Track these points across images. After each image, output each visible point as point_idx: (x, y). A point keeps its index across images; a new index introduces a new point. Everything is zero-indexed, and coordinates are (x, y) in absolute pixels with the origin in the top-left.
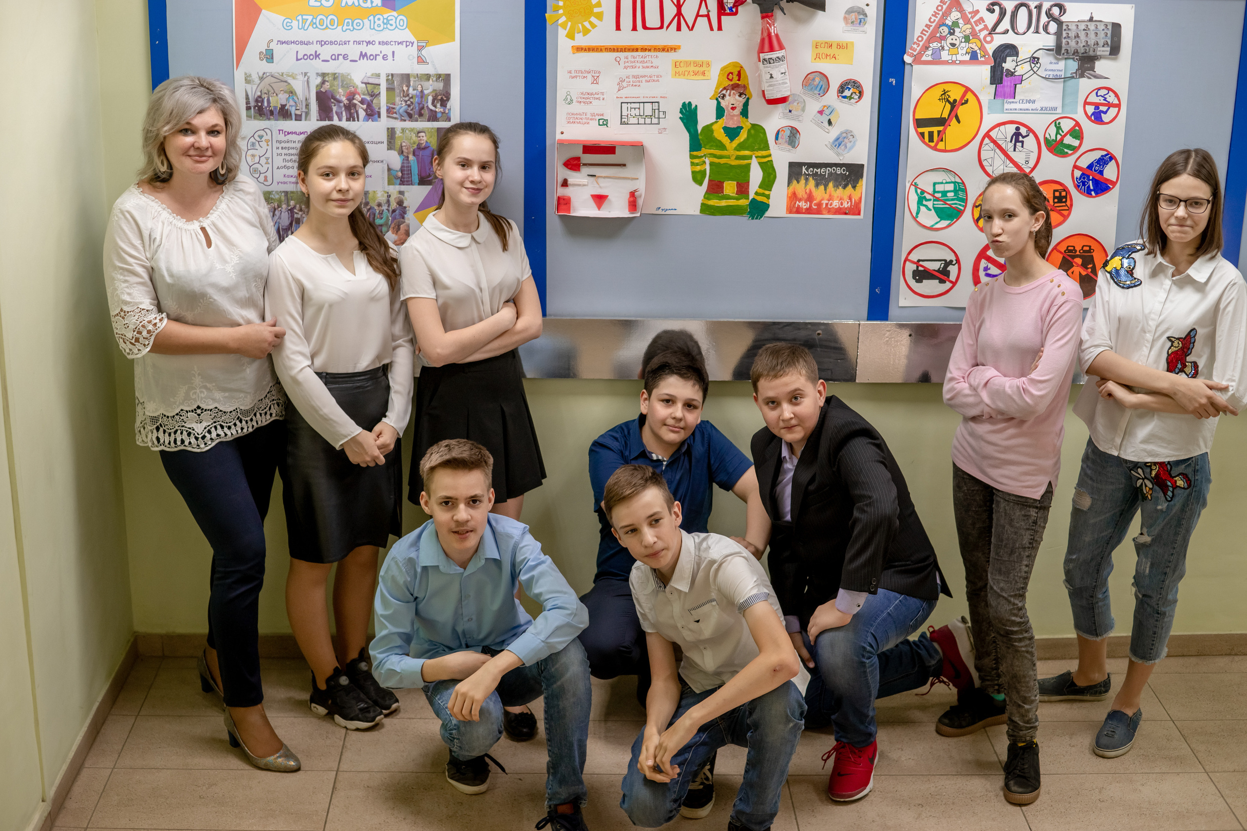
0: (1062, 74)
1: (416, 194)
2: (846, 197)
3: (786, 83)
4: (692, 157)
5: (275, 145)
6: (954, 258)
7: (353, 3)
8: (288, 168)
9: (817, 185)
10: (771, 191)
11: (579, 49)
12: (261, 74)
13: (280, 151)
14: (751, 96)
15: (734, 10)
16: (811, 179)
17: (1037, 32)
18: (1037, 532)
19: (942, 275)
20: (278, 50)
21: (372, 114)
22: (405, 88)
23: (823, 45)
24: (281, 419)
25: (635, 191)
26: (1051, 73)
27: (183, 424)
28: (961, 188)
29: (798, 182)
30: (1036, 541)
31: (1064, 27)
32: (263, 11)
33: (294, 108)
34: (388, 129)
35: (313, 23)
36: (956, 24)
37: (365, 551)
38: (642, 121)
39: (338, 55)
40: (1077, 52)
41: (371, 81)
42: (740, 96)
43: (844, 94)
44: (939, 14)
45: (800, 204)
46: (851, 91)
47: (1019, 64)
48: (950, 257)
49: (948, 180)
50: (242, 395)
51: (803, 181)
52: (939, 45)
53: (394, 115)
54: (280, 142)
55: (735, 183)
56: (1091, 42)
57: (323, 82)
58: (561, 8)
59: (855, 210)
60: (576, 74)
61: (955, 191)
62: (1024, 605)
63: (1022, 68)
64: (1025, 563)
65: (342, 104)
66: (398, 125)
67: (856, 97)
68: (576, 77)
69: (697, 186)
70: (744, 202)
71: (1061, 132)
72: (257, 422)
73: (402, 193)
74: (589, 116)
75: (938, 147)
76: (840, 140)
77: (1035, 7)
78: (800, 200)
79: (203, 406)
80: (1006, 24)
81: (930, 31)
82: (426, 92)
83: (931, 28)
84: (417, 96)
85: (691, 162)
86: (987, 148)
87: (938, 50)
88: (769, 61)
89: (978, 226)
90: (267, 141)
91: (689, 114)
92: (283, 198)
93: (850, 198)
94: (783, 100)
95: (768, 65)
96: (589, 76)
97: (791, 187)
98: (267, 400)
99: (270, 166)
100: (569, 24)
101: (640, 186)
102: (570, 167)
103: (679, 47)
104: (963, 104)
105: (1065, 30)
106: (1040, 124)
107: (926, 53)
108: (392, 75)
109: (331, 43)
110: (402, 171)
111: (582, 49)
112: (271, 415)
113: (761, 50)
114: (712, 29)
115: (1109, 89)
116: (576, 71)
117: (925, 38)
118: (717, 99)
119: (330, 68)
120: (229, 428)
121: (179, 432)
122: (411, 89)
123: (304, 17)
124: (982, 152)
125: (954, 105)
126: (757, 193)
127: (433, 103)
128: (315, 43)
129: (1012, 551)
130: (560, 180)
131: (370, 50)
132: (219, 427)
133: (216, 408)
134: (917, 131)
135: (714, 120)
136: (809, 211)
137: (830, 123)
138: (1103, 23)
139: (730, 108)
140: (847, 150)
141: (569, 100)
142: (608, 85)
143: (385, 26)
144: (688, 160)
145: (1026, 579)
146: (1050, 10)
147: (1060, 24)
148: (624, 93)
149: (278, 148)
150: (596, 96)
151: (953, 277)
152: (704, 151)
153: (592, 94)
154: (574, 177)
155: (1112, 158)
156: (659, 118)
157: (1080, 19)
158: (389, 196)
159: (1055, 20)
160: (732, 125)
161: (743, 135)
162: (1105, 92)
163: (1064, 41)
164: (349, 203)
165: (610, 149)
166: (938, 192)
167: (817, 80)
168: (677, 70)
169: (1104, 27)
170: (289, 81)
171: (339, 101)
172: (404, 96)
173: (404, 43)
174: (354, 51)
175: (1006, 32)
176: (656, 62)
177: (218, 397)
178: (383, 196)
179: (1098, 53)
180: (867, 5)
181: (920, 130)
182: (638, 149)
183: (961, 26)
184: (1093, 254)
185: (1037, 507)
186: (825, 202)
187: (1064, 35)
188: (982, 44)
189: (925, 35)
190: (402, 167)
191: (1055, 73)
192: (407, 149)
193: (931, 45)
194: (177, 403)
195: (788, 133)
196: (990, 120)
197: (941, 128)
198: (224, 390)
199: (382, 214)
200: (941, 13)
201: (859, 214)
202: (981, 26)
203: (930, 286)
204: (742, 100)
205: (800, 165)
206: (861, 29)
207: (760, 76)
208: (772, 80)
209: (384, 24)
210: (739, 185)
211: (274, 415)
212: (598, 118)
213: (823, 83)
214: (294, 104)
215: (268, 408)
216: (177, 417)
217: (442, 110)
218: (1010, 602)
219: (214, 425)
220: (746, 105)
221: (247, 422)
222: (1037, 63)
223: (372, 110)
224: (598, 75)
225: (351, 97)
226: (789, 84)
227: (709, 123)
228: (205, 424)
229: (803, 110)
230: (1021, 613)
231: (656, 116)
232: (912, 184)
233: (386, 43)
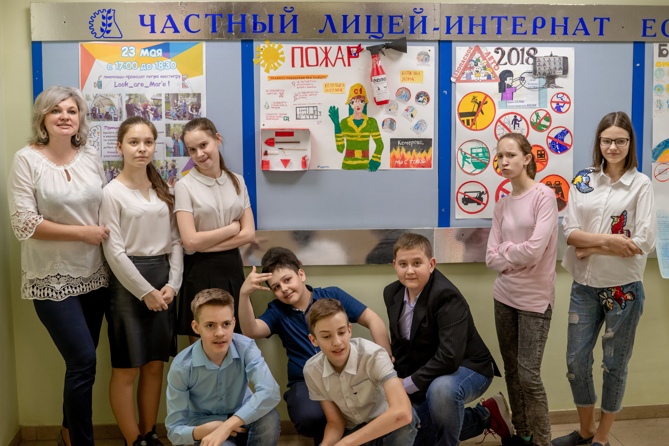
0: (538, 86)
1: (182, 161)
2: (423, 158)
3: (387, 93)
4: (336, 137)
5: (103, 135)
6: (484, 190)
7: (146, 55)
8: (110, 148)
9: (406, 151)
10: (381, 155)
11: (272, 78)
12: (95, 95)
13: (105, 138)
14: (368, 102)
15: (357, 54)
16: (403, 148)
17: (523, 63)
18: (544, 332)
19: (478, 201)
20: (105, 82)
21: (157, 116)
22: (176, 102)
23: (406, 73)
24: (106, 287)
25: (305, 156)
26: (532, 86)
27: (49, 284)
28: (486, 151)
29: (396, 150)
30: (544, 337)
31: (537, 60)
32: (96, 60)
33: (113, 114)
34: (166, 124)
35: (124, 66)
36: (478, 60)
37: (156, 364)
38: (308, 117)
39: (138, 84)
40: (545, 73)
41: (156, 98)
42: (362, 102)
43: (419, 100)
44: (469, 55)
45: (398, 162)
46: (423, 98)
47: (514, 81)
48: (482, 190)
49: (479, 147)
50: (84, 269)
51: (398, 149)
52: (470, 72)
53: (170, 117)
54: (105, 133)
55: (361, 151)
56: (552, 68)
57: (130, 99)
58: (261, 55)
59: (428, 165)
60: (271, 92)
61: (483, 152)
62: (539, 375)
63: (516, 83)
64: (538, 349)
65: (140, 111)
66: (172, 122)
67: (426, 101)
68: (271, 93)
69: (340, 153)
70: (366, 162)
71: (539, 118)
72: (92, 286)
73: (174, 161)
74: (278, 115)
75: (472, 128)
76: (418, 125)
77: (521, 50)
78: (397, 160)
79: (61, 274)
80: (505, 59)
81: (464, 64)
82: (187, 103)
83: (465, 63)
84: (182, 106)
85: (336, 140)
86: (499, 128)
87: (469, 75)
88: (377, 80)
89: (497, 172)
90: (98, 133)
91: (334, 113)
92: (107, 165)
93: (425, 158)
94: (386, 102)
95: (377, 83)
96: (278, 93)
97: (392, 153)
98: (98, 274)
99: (100, 147)
100: (266, 64)
101: (308, 153)
102: (268, 144)
103: (327, 76)
104: (484, 104)
105: (538, 61)
106: (527, 113)
107: (463, 76)
108: (168, 94)
109: (134, 77)
110: (174, 148)
111: (274, 78)
112: (100, 283)
113: (373, 75)
114: (345, 66)
115: (564, 94)
116: (270, 90)
117: (462, 68)
118: (349, 104)
119: (134, 91)
120: (76, 288)
121: (46, 289)
122: (179, 102)
123: (119, 63)
124: (497, 130)
125: (480, 104)
126: (373, 157)
127: (191, 110)
128: (125, 77)
129: (530, 343)
130: (263, 152)
131: (156, 81)
132: (69, 287)
133: (68, 275)
134: (460, 120)
135: (348, 116)
136: (403, 166)
137: (412, 116)
138: (558, 58)
139: (356, 109)
140: (422, 131)
141: (267, 106)
142: (288, 97)
143: (164, 67)
144: (334, 139)
145: (540, 359)
146: (529, 51)
147: (535, 58)
148: (297, 102)
149: (104, 137)
150: (282, 104)
151: (485, 202)
152: (343, 133)
153: (280, 103)
154: (271, 150)
155: (568, 132)
156: (317, 115)
157: (545, 55)
158: (167, 163)
159: (532, 56)
160: (358, 118)
161: (364, 124)
162: (561, 95)
163: (537, 67)
164: (145, 159)
165: (290, 134)
166: (474, 153)
167: (404, 92)
168: (327, 89)
169: (558, 60)
170: (111, 99)
171: (139, 110)
172: (175, 106)
173: (175, 77)
174: (147, 81)
175: (506, 64)
176: (315, 85)
177: (70, 269)
178: (163, 163)
179: (557, 74)
180: (430, 51)
181: (462, 119)
182: (306, 132)
183: (481, 61)
184: (561, 186)
185: (543, 318)
186: (411, 161)
187: (537, 64)
188: (493, 71)
189: (462, 66)
190: (174, 146)
191: (534, 86)
192: (177, 136)
193: (465, 72)
194: (46, 272)
195: (389, 122)
196: (500, 112)
197: (473, 118)
198: (74, 264)
199: (163, 173)
200: (470, 54)
201: (431, 167)
202: (492, 61)
203: (472, 207)
204: (363, 104)
205: (397, 140)
206: (427, 63)
207: (372, 90)
208: (379, 91)
209: (164, 66)
210: (363, 152)
211: (102, 284)
212: (283, 116)
213: (408, 94)
214: (113, 111)
215: (98, 279)
216: (46, 280)
217: (196, 113)
218: (531, 372)
219: (67, 286)
220: (365, 107)
221: (86, 285)
222: (524, 80)
223: (157, 114)
224: (283, 92)
225: (145, 107)
226: (388, 93)
227: (345, 117)
228: (61, 285)
229: (397, 109)
230: (538, 379)
231: (316, 114)
232: (459, 149)
233: (165, 77)
